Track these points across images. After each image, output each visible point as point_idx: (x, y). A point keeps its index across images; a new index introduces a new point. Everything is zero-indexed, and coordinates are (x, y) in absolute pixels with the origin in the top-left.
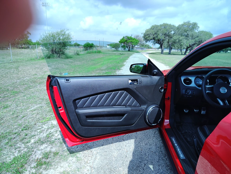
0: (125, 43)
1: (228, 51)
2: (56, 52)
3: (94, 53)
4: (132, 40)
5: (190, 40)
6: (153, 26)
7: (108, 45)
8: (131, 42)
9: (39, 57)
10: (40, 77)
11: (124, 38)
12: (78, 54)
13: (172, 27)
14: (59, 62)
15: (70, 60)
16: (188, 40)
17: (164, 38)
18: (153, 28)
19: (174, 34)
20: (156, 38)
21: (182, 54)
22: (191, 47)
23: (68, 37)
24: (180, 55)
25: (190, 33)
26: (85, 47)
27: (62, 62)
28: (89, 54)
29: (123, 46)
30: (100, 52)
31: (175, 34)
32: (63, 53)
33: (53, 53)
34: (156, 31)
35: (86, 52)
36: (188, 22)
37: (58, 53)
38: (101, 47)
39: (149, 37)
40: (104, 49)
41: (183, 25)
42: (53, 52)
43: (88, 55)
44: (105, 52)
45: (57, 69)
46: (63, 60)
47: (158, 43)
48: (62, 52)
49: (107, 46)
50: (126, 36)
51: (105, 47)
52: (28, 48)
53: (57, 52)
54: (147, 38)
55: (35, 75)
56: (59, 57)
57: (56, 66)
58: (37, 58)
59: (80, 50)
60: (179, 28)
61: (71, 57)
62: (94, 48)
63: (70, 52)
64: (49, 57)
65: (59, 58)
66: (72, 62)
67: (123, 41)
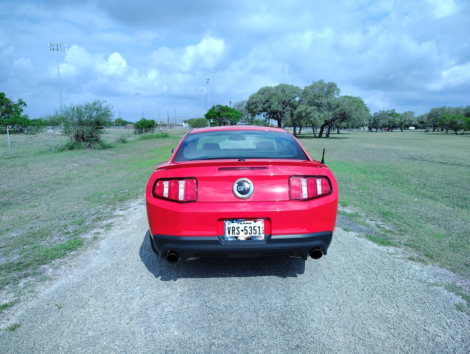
0: (216, 118)
1: (410, 128)
2: (83, 139)
3: (155, 138)
4: (229, 113)
5: (326, 113)
6: (262, 89)
7: (185, 122)
8: (228, 116)
9: (54, 149)
10: (64, 177)
11: (213, 108)
12: (124, 142)
13: (295, 90)
14: (90, 156)
15: (108, 151)
16: (322, 112)
17: (282, 110)
18: (262, 91)
19: (300, 101)
20: (269, 109)
21: (315, 137)
22: (328, 123)
23: (106, 114)
24: (311, 137)
25: (324, 101)
26: (138, 127)
27: (96, 155)
28: (145, 141)
29: (212, 123)
30: (165, 136)
31: (302, 103)
32: (97, 140)
33: (79, 140)
34: (267, 97)
35: (140, 136)
36: (321, 82)
37: (88, 141)
38: (171, 126)
39: (255, 107)
40: (177, 129)
41: (312, 87)
42: (80, 138)
43: (142, 142)
44: (176, 136)
45: (88, 165)
46: (97, 151)
47: (273, 118)
48: (95, 139)
49: (184, 124)
50: (218, 106)
51: (180, 125)
52: (21, 131)
53: (86, 138)
54: (252, 109)
55: (56, 175)
56: (89, 146)
57: (87, 162)
58: (51, 151)
59: (128, 132)
60: (305, 93)
61: (112, 147)
62: (156, 129)
63: (107, 137)
64: (71, 148)
65: (90, 149)
66: (113, 155)
67: (212, 114)
